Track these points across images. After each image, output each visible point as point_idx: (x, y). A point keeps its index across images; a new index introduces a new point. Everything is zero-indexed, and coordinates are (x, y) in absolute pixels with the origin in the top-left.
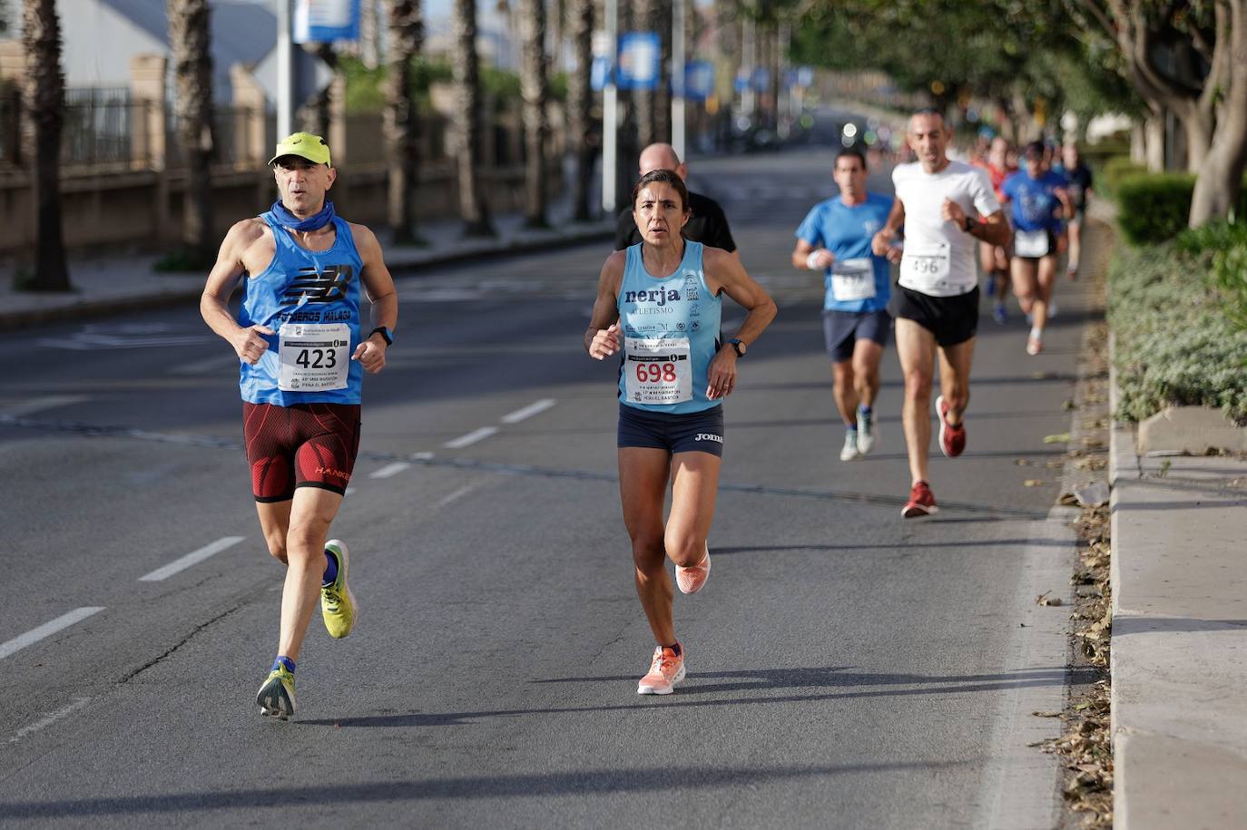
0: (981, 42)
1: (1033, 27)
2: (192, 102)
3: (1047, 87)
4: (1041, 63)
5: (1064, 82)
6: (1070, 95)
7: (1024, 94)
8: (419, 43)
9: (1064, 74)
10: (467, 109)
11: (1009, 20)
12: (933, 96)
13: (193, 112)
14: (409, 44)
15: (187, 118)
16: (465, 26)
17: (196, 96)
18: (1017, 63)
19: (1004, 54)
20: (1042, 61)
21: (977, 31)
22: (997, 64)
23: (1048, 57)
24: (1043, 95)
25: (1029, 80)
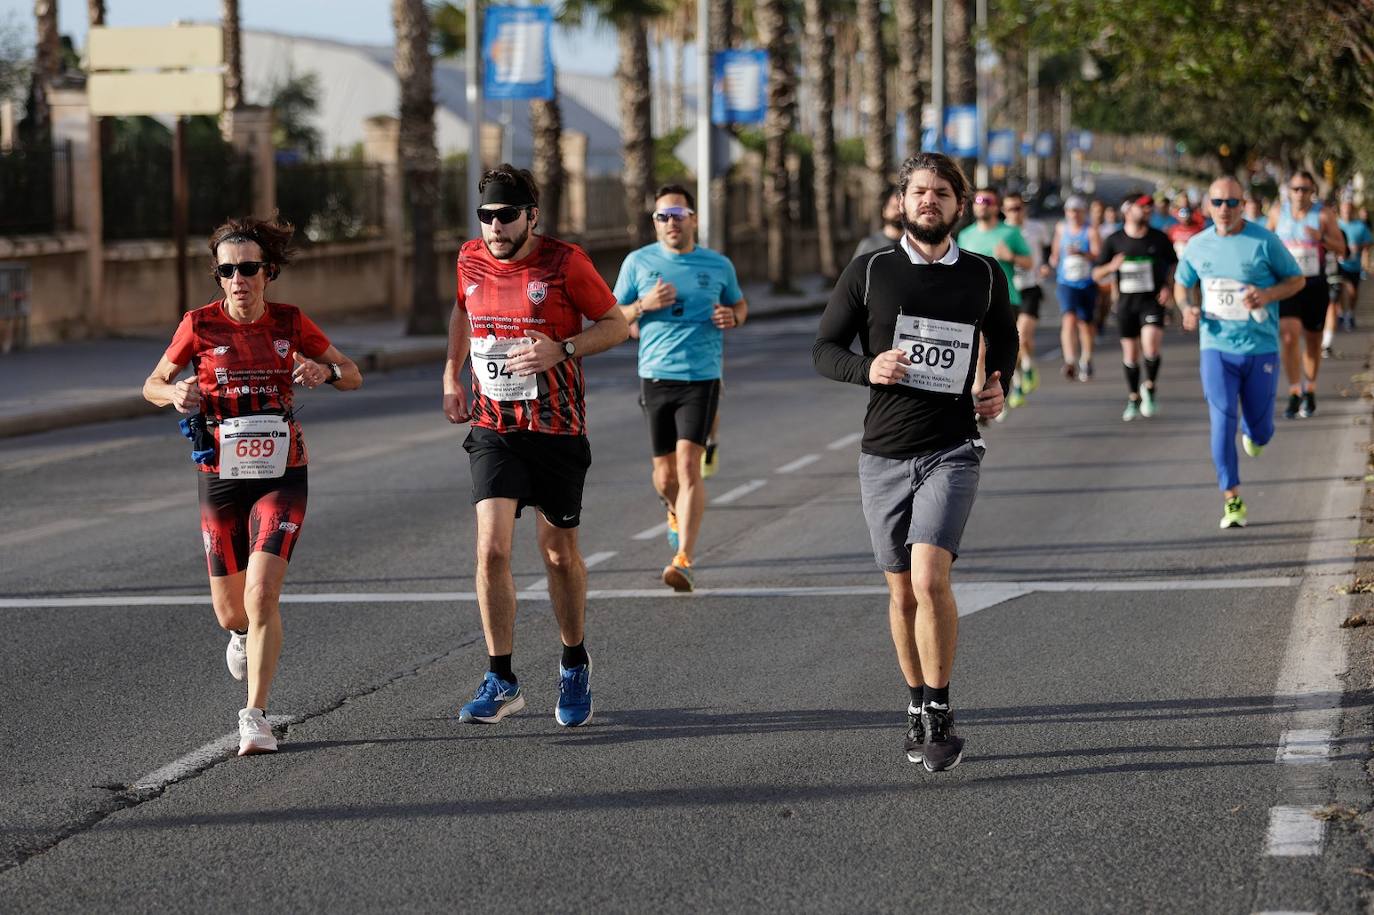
0: (1280, 111)
1: (1326, 97)
2: (639, 174)
3: (1337, 150)
4: (1332, 128)
5: (1355, 147)
6: (1359, 156)
7: (1315, 156)
8: (794, 120)
9: (1355, 137)
10: (826, 177)
11: (1304, 91)
12: (1221, 158)
13: (640, 183)
14: (785, 122)
15: (636, 187)
16: (824, 103)
17: (643, 170)
18: (1309, 127)
19: (1297, 121)
20: (1334, 126)
21: (1275, 101)
22: (1290, 130)
23: (1339, 123)
24: (1333, 157)
25: (1318, 141)
